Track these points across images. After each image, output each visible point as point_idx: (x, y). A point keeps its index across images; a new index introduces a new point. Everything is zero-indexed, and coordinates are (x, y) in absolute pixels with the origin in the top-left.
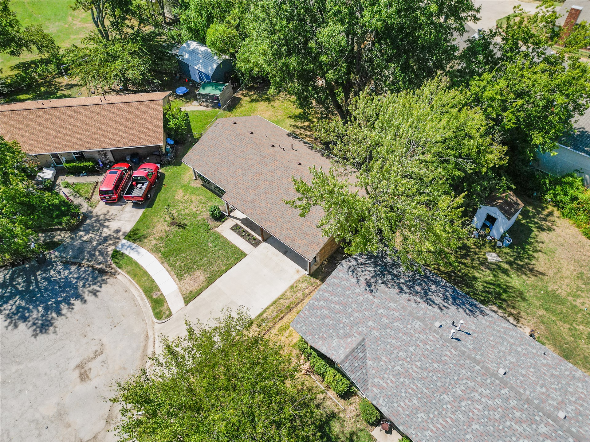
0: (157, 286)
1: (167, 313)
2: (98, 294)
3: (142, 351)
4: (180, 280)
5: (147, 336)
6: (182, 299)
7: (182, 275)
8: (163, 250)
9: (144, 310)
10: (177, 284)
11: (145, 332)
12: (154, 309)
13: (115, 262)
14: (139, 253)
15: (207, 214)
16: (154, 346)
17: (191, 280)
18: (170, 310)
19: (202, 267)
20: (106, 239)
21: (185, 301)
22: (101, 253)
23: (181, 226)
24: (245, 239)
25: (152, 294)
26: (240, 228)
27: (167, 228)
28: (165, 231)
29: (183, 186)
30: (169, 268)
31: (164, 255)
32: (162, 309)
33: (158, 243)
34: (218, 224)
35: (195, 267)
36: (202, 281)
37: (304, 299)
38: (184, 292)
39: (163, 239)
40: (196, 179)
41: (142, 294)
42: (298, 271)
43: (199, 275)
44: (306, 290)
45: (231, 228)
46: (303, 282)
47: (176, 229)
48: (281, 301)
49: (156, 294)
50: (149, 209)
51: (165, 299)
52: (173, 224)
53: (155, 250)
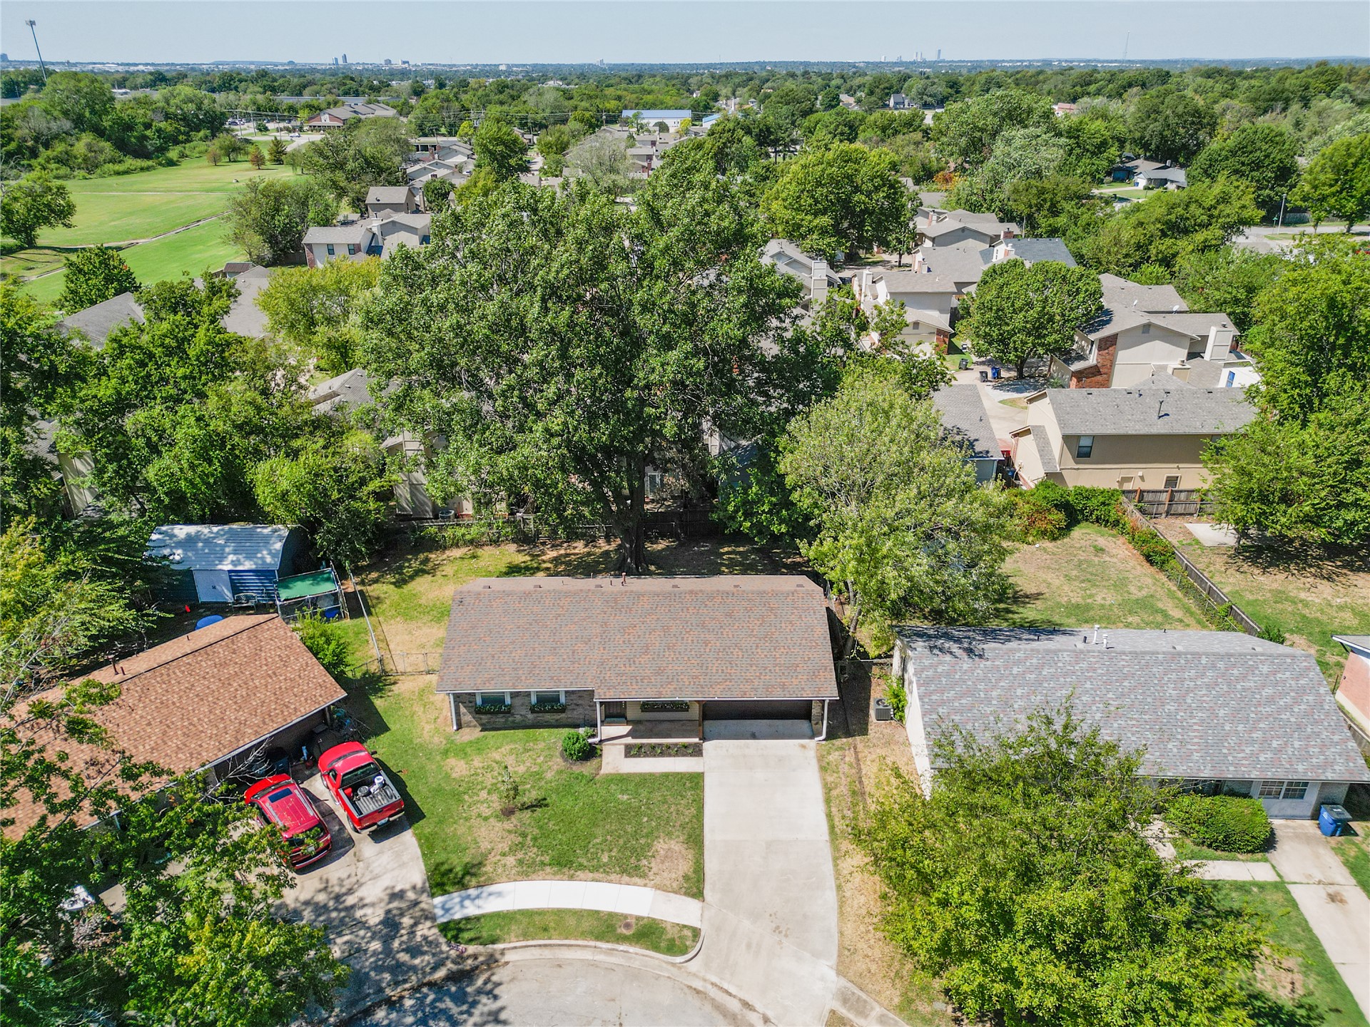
0: (611, 915)
1: (688, 933)
2: (503, 1016)
3: (721, 1017)
4: (644, 876)
5: (698, 992)
6: (684, 897)
7: (637, 868)
8: (547, 859)
9: (636, 964)
10: (645, 885)
11: (686, 990)
12: (656, 948)
13: (470, 941)
14: (499, 894)
15: (558, 762)
16: (730, 994)
17: (663, 862)
18: (685, 926)
19: (656, 834)
20: (391, 924)
21: (694, 896)
22: (414, 951)
23: (532, 807)
24: (670, 755)
25: (619, 931)
26: (641, 747)
27: (508, 825)
28: (510, 832)
29: (446, 753)
30: (596, 875)
31: (559, 864)
32: (669, 936)
33: (520, 855)
34: (594, 762)
35: (642, 841)
36: (684, 851)
37: (860, 770)
38: (675, 885)
39: (522, 845)
40: (459, 727)
41: (599, 944)
42: (803, 747)
43: (666, 847)
44: (847, 759)
45: (626, 756)
46: (829, 753)
47: (528, 814)
48: (834, 793)
49: (628, 926)
50: (421, 823)
51: (654, 920)
52: (508, 813)
53: (527, 870)
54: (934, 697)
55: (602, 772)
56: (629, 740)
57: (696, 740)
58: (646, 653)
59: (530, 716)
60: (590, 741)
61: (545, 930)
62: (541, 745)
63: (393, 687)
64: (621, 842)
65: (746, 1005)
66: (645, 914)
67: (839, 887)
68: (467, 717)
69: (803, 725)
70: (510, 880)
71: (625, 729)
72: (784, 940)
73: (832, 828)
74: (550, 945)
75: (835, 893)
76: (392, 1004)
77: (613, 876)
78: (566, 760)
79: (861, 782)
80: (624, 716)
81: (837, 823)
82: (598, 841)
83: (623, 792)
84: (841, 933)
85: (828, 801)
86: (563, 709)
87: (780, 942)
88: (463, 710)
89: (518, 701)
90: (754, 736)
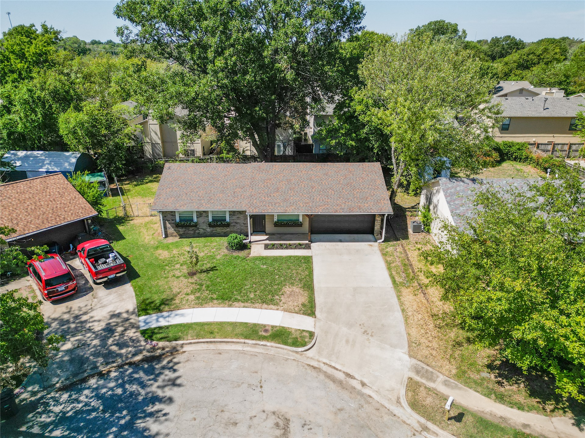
0: (255, 325)
1: (307, 334)
2: (178, 382)
3: (331, 383)
4: (277, 304)
5: (314, 368)
6: (302, 316)
7: (272, 300)
8: (215, 296)
9: (272, 352)
10: (277, 309)
11: (306, 367)
12: (286, 343)
13: (161, 339)
14: (182, 315)
15: (224, 251)
16: (337, 369)
17: (289, 297)
18: (304, 331)
19: (284, 283)
20: (109, 330)
21: (309, 315)
22: (121, 345)
23: (207, 271)
24: (291, 249)
25: (260, 333)
26: (274, 245)
27: (191, 280)
28: (192, 283)
29: (157, 248)
30: (246, 304)
31: (222, 299)
32: (294, 336)
33: (198, 295)
34: (246, 251)
35: (276, 287)
36: (301, 292)
37: (407, 255)
38: (296, 309)
39: (200, 290)
40: (166, 236)
41: (247, 341)
42: (371, 245)
43: (290, 290)
44: (398, 250)
45: (265, 249)
46: (387, 248)
47: (204, 275)
48: (393, 265)
49: (266, 331)
50: (137, 280)
51: (283, 327)
52: (192, 274)
53: (201, 302)
54: (456, 202)
55: (251, 256)
56: (267, 242)
57: (307, 242)
58: (277, 191)
59: (209, 230)
60: (244, 241)
61: (212, 333)
62: (215, 244)
63: (130, 222)
64: (262, 287)
65: (348, 375)
66: (278, 324)
67: (403, 311)
68: (171, 230)
69: (370, 236)
70: (190, 307)
71: (265, 237)
72: (370, 338)
73: (394, 282)
74: (214, 342)
75: (401, 313)
76: (101, 375)
77: (257, 305)
78: (228, 250)
79: (408, 260)
80: (264, 232)
81: (397, 280)
82: (248, 287)
83: (263, 264)
84: (409, 334)
85: (389, 269)
86: (228, 225)
87: (368, 339)
88: (168, 225)
89: (201, 220)
90: (341, 241)
